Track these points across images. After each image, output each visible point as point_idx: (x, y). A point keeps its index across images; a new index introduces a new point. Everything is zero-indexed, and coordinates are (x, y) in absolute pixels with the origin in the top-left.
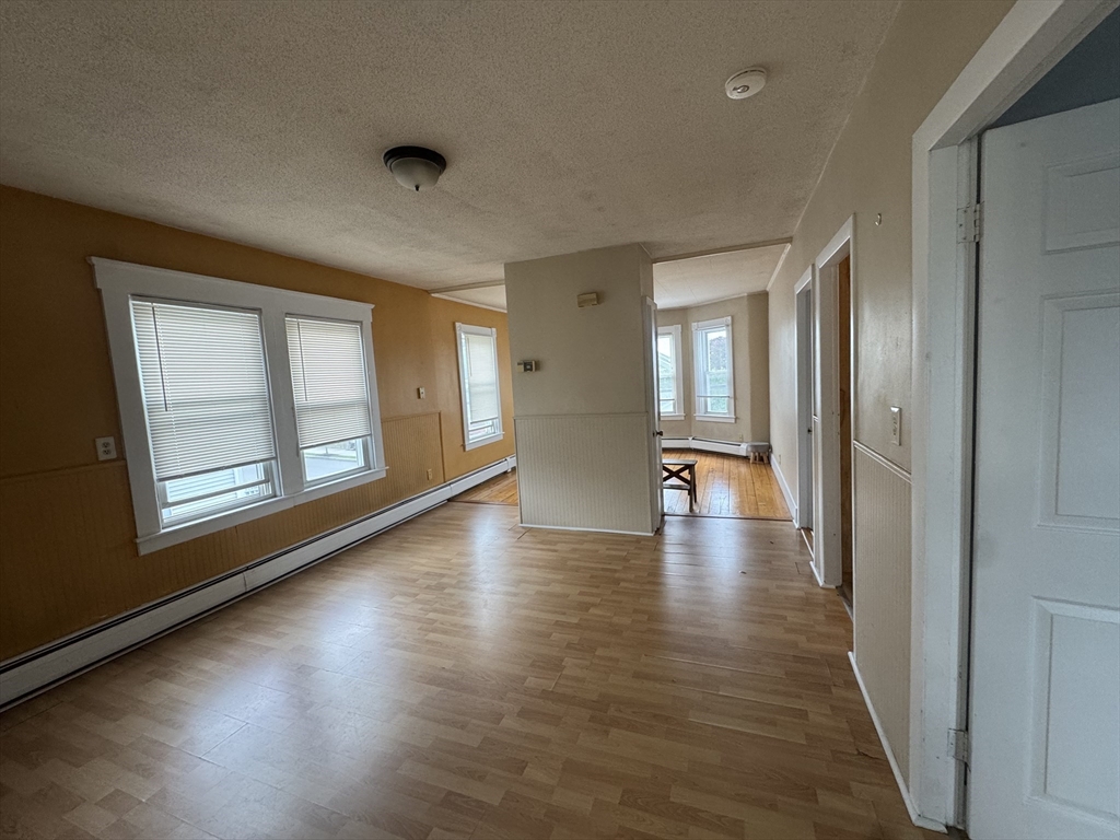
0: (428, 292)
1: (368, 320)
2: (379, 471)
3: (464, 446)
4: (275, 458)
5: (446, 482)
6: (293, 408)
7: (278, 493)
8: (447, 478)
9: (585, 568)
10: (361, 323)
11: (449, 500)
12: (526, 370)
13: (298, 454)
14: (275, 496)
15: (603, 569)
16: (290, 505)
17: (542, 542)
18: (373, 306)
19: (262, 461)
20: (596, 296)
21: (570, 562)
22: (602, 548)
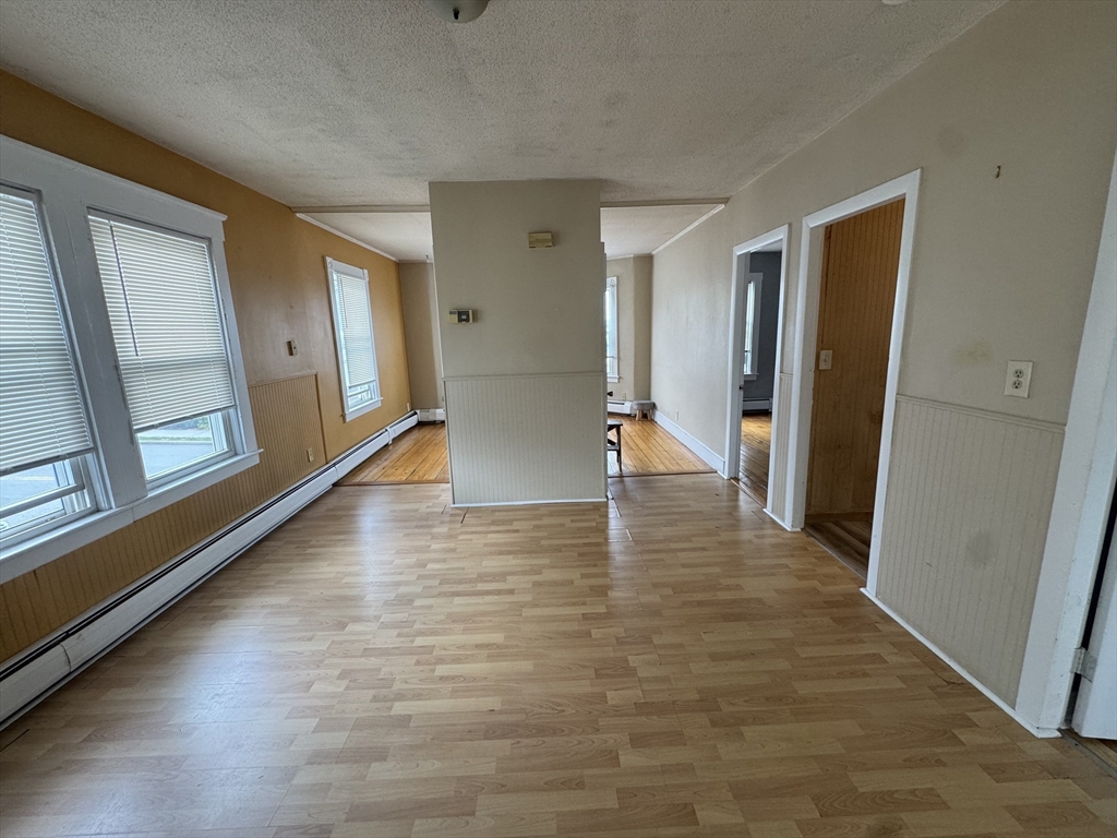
0: (291, 210)
1: (219, 238)
2: (250, 455)
3: (343, 416)
4: (94, 449)
5: (329, 463)
6: (117, 367)
7: (103, 505)
8: (329, 458)
9: (565, 546)
10: (209, 240)
11: (335, 485)
12: (460, 320)
13: (133, 441)
14: (98, 510)
15: (585, 544)
16: (127, 521)
17: (493, 523)
18: (224, 218)
19: (70, 455)
20: (549, 236)
21: (543, 542)
22: (566, 521)
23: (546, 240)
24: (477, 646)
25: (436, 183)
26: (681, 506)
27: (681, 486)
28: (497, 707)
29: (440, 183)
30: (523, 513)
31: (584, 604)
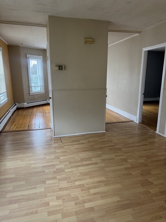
11: (0, 132)
12: (59, 69)
17: (73, 141)
20: (91, 40)
21: (95, 146)
22: (97, 139)
23: (91, 41)
24: (98, 182)
25: (51, 16)
26: (130, 132)
27: (126, 126)
28: (119, 199)
29: (53, 16)
30: (81, 137)
31: (122, 165)
